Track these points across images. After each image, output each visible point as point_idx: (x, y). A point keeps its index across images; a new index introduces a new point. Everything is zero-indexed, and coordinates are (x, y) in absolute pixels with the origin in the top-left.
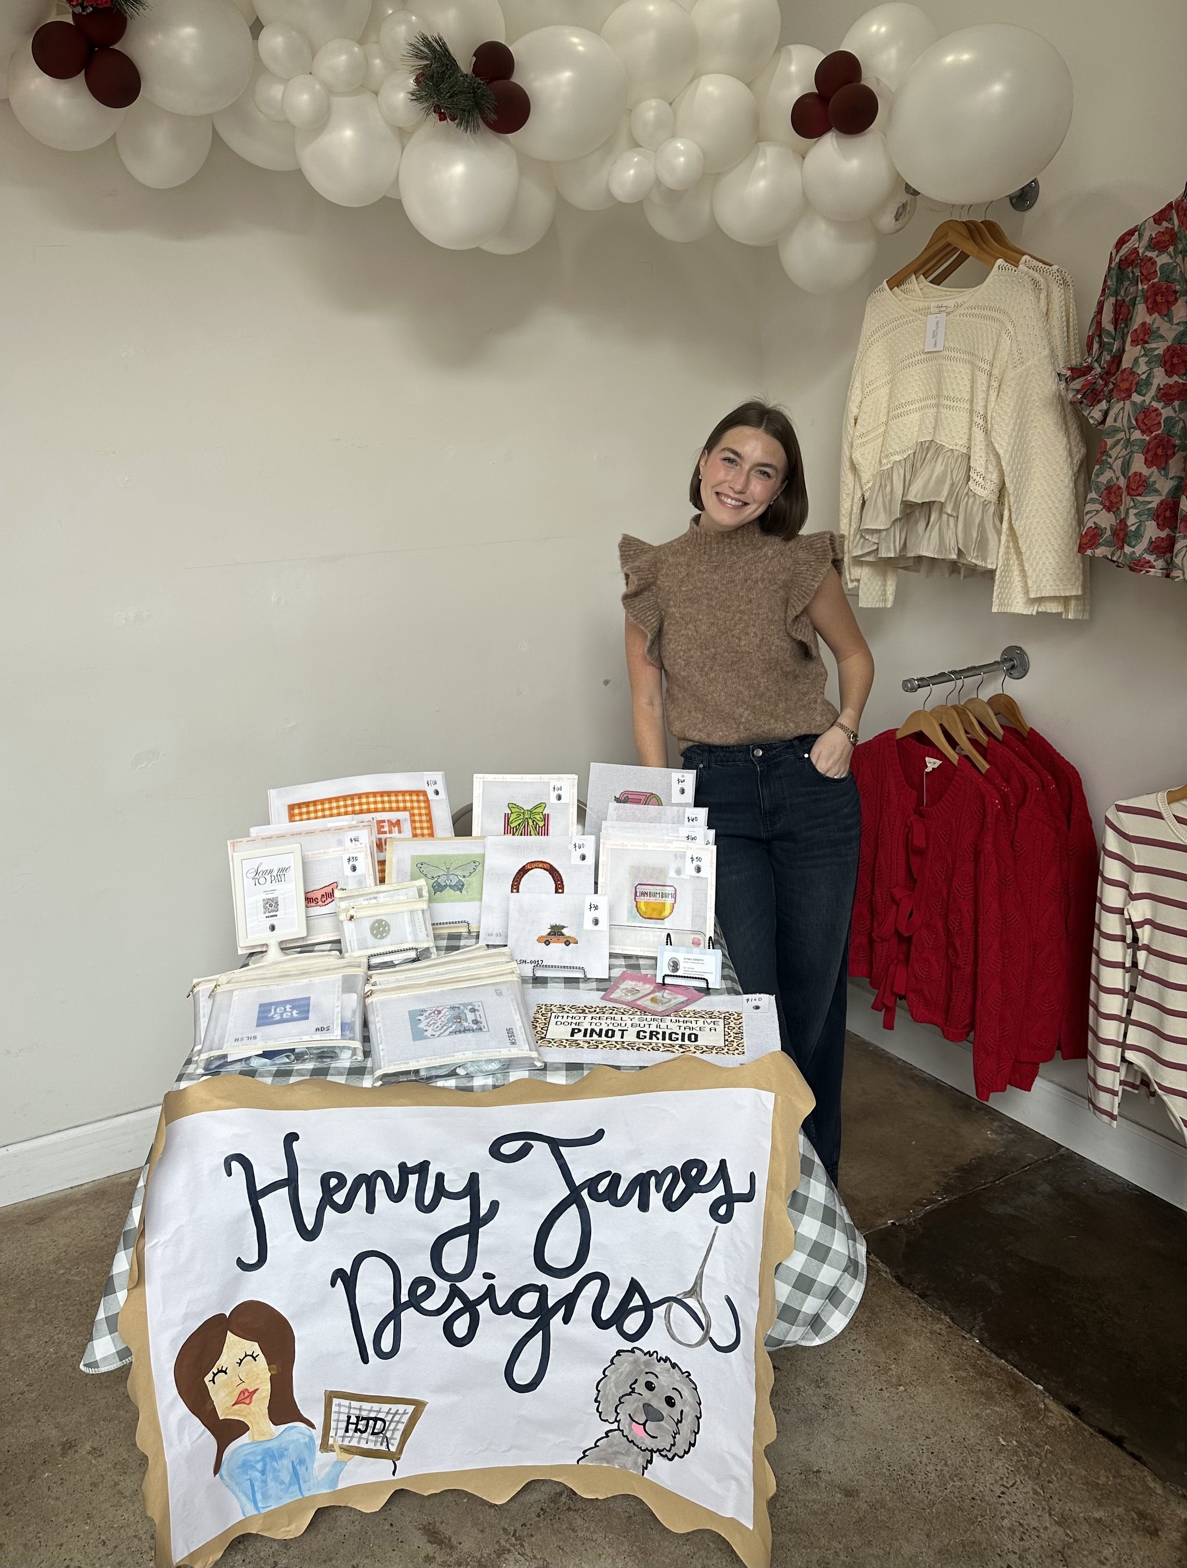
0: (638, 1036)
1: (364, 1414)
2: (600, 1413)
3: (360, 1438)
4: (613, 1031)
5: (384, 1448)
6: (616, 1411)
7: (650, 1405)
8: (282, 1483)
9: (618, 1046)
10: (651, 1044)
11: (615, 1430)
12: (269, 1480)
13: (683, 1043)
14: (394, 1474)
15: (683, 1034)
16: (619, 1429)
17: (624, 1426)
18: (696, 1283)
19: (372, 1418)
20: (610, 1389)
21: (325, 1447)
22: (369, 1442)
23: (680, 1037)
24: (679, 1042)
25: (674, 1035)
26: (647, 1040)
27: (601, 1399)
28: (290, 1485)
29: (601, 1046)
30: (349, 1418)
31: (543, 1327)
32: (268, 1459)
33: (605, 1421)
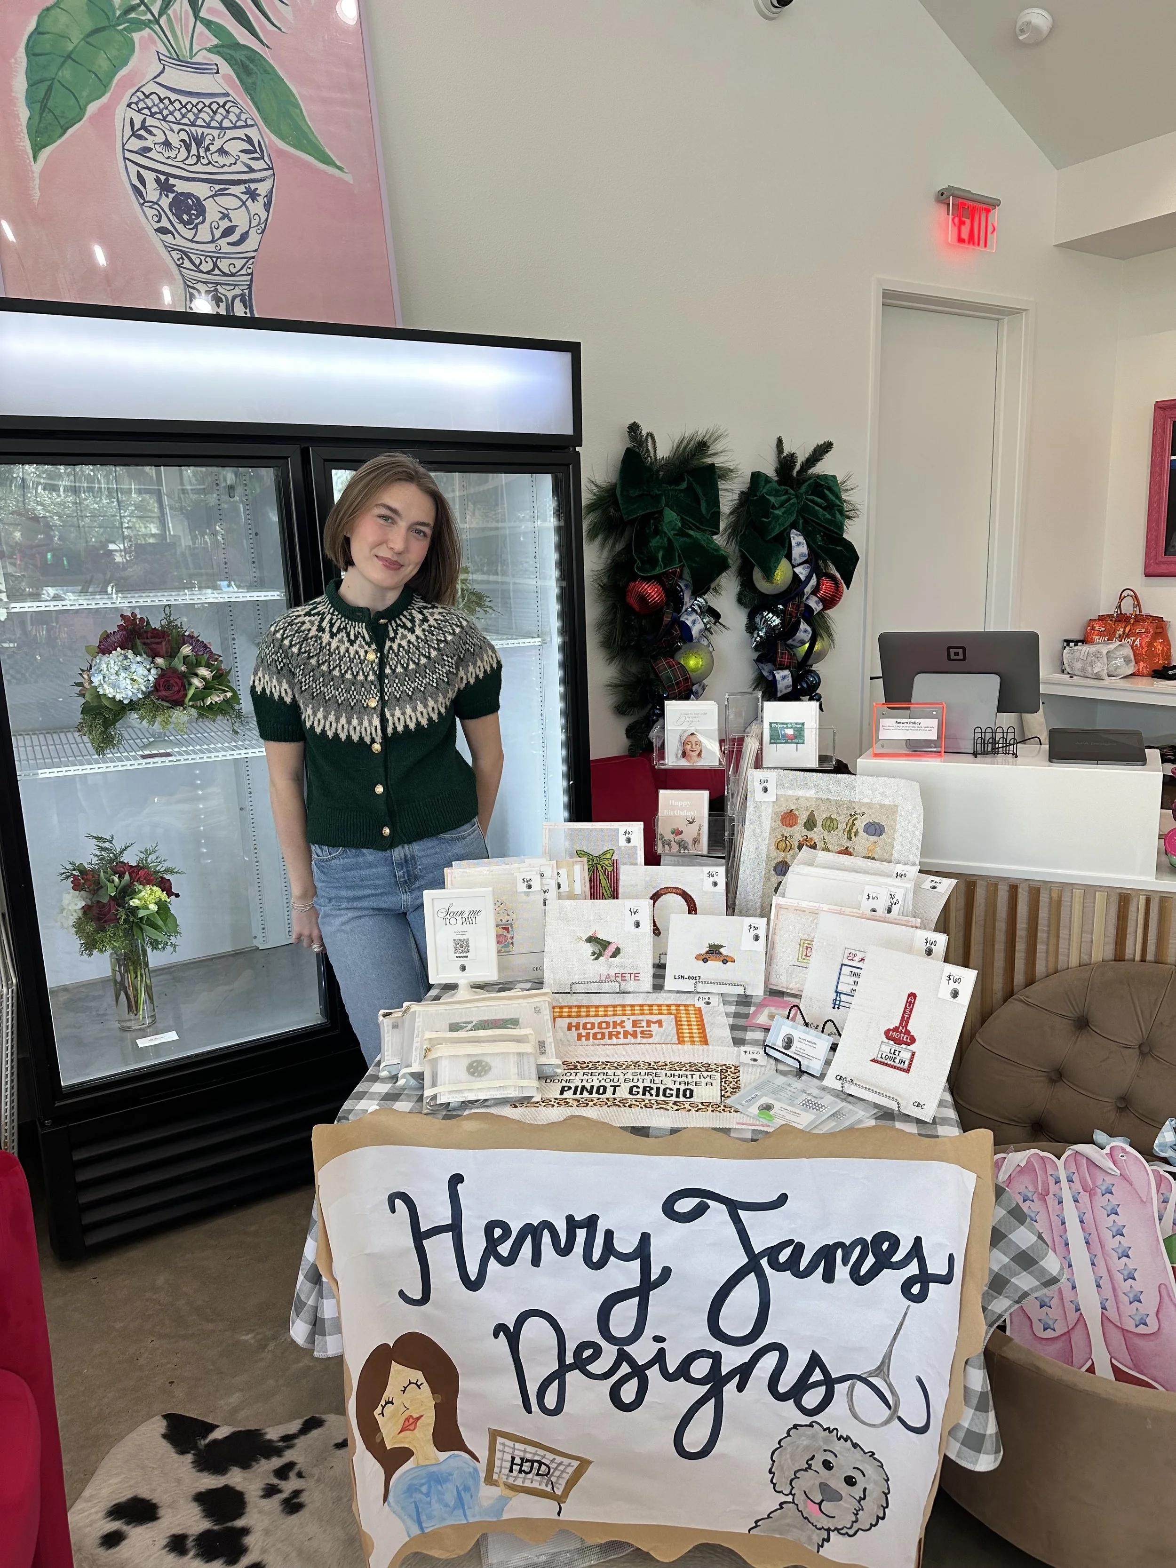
0: (631, 1093)
1: (529, 1456)
2: (775, 1485)
3: (525, 1478)
4: (605, 1088)
5: (549, 1489)
6: (791, 1484)
7: (826, 1485)
8: (446, 1505)
9: (609, 1103)
10: (644, 1100)
11: (790, 1502)
12: (433, 1501)
13: (677, 1100)
14: (559, 1514)
15: (678, 1090)
16: (793, 1502)
17: (799, 1500)
18: (883, 1363)
19: (537, 1461)
20: (786, 1460)
21: (490, 1480)
22: (534, 1482)
23: (674, 1093)
24: (674, 1098)
25: (668, 1091)
26: (640, 1096)
27: (777, 1469)
28: (454, 1509)
29: (591, 1104)
30: (513, 1458)
31: (716, 1393)
32: (432, 1483)
33: (779, 1492)
